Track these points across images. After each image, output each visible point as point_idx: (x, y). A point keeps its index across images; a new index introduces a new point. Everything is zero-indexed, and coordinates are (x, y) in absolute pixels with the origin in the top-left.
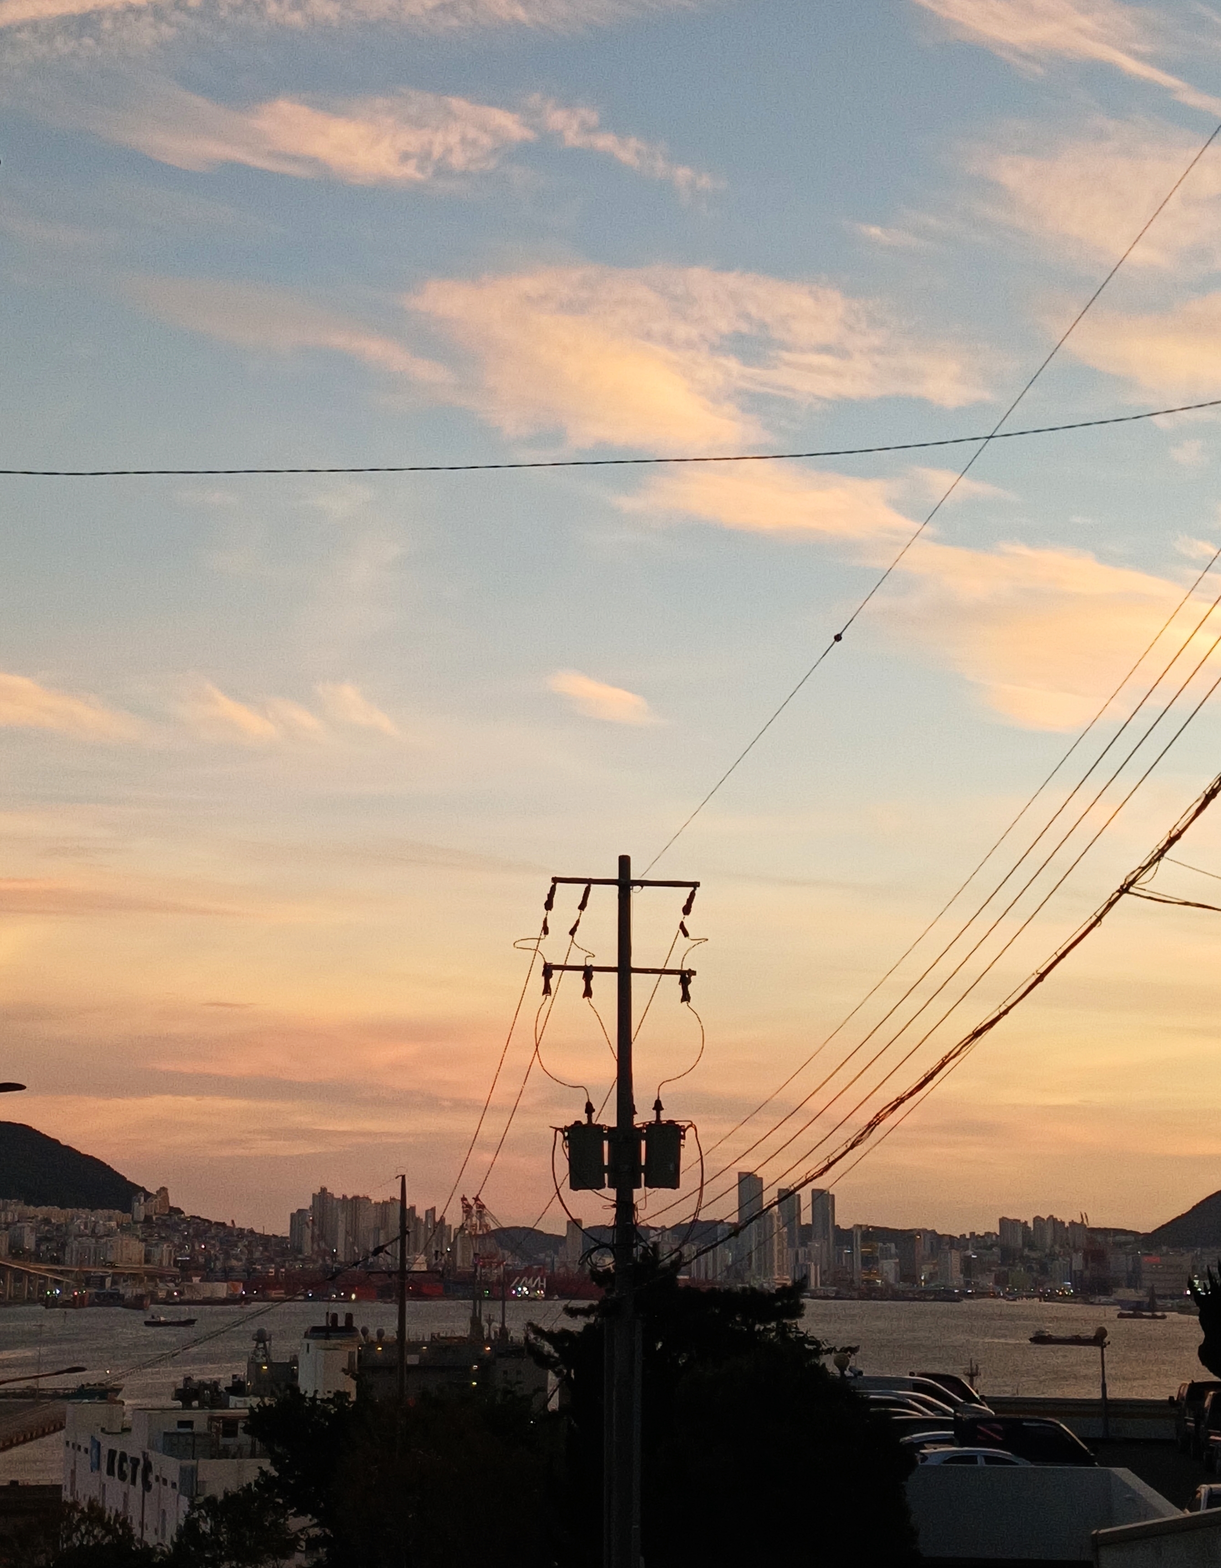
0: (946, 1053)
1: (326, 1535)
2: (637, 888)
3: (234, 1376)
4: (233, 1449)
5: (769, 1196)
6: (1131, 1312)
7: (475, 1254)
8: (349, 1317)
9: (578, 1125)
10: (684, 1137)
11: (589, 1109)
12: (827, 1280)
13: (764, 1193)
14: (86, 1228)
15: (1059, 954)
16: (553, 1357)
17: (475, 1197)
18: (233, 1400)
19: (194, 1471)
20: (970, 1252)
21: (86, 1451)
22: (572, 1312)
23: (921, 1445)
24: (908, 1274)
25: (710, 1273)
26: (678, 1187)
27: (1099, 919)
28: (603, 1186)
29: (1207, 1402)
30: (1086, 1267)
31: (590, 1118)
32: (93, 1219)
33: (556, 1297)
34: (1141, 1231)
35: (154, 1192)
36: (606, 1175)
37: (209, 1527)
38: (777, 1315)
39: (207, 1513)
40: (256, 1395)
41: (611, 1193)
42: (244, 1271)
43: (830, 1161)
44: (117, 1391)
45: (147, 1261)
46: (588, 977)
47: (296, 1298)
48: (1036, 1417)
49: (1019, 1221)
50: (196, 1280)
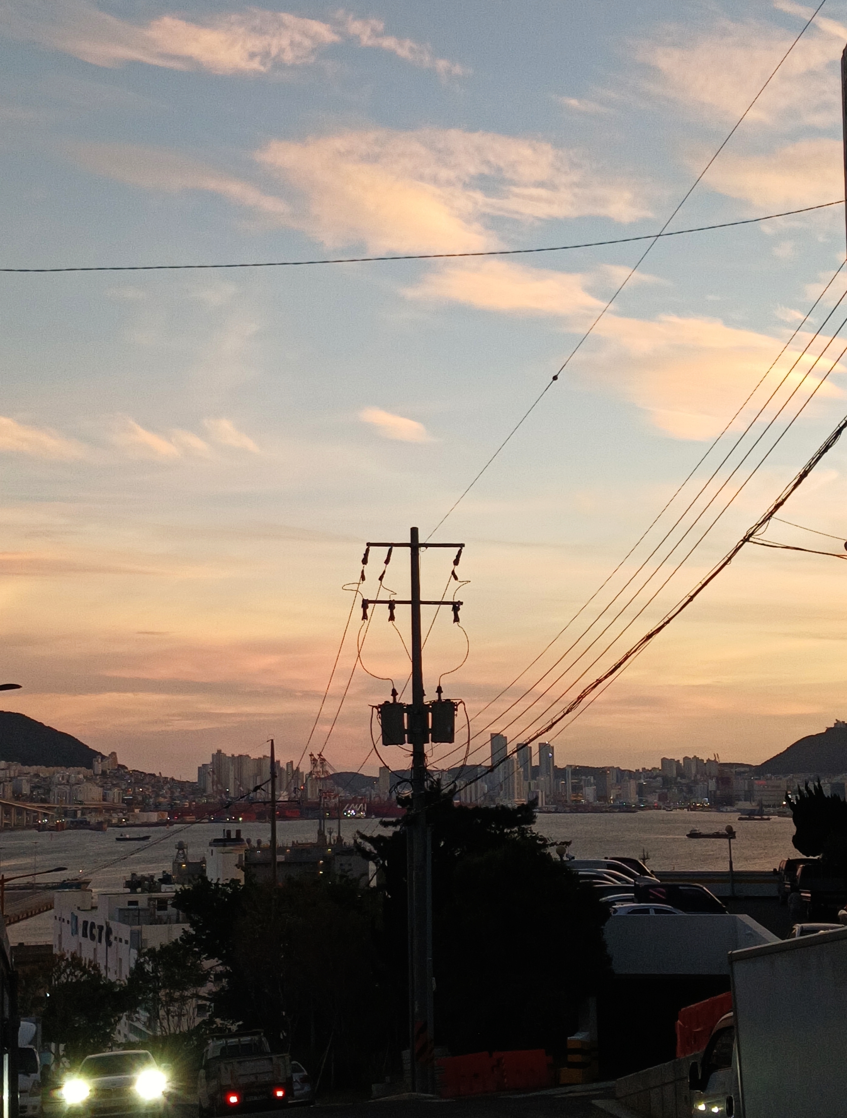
0: (629, 650)
1: (227, 970)
2: (422, 549)
3: (164, 872)
4: (165, 918)
5: (511, 747)
6: (748, 817)
7: (320, 790)
8: (238, 832)
9: (388, 704)
10: (457, 710)
11: (394, 693)
12: (550, 801)
13: (508, 745)
14: (63, 779)
15: (703, 583)
16: (373, 853)
17: (319, 753)
18: (164, 887)
19: (139, 933)
20: (642, 781)
21: (68, 922)
22: (385, 824)
23: (613, 903)
24: (602, 796)
25: (473, 799)
26: (453, 742)
27: (730, 559)
28: (404, 743)
29: (799, 871)
30: (718, 788)
31: (395, 699)
32: (68, 773)
33: (373, 816)
34: (754, 764)
35: (107, 755)
36: (406, 735)
37: (151, 967)
38: (518, 822)
39: (149, 958)
40: (178, 883)
41: (410, 747)
42: (168, 804)
43: (553, 722)
44: (87, 883)
45: (104, 800)
46: (392, 608)
47: (202, 821)
48: (687, 883)
49: (674, 760)
50: (137, 811)
